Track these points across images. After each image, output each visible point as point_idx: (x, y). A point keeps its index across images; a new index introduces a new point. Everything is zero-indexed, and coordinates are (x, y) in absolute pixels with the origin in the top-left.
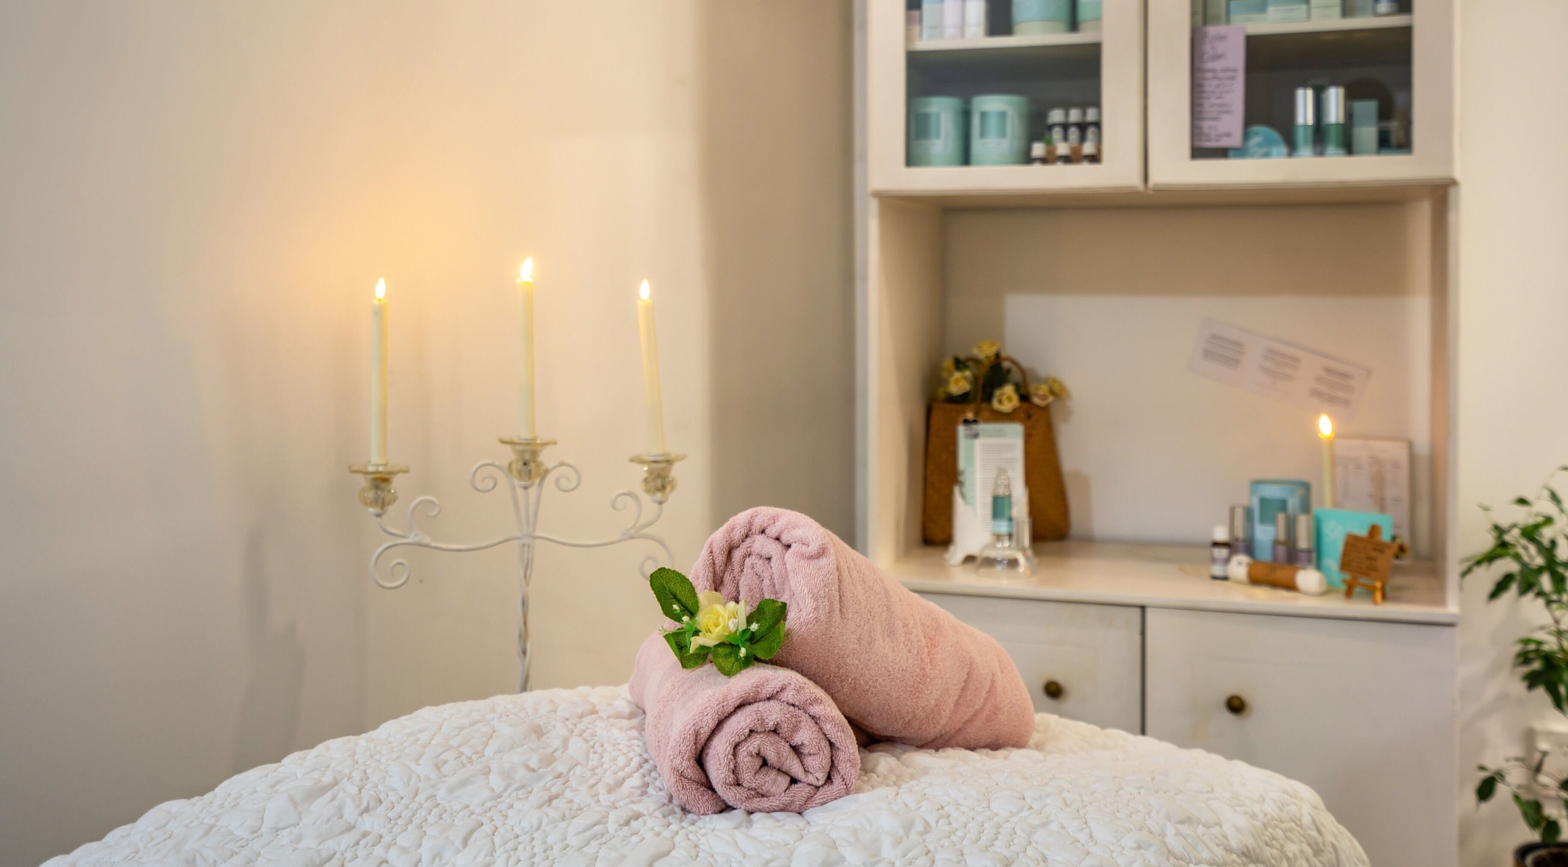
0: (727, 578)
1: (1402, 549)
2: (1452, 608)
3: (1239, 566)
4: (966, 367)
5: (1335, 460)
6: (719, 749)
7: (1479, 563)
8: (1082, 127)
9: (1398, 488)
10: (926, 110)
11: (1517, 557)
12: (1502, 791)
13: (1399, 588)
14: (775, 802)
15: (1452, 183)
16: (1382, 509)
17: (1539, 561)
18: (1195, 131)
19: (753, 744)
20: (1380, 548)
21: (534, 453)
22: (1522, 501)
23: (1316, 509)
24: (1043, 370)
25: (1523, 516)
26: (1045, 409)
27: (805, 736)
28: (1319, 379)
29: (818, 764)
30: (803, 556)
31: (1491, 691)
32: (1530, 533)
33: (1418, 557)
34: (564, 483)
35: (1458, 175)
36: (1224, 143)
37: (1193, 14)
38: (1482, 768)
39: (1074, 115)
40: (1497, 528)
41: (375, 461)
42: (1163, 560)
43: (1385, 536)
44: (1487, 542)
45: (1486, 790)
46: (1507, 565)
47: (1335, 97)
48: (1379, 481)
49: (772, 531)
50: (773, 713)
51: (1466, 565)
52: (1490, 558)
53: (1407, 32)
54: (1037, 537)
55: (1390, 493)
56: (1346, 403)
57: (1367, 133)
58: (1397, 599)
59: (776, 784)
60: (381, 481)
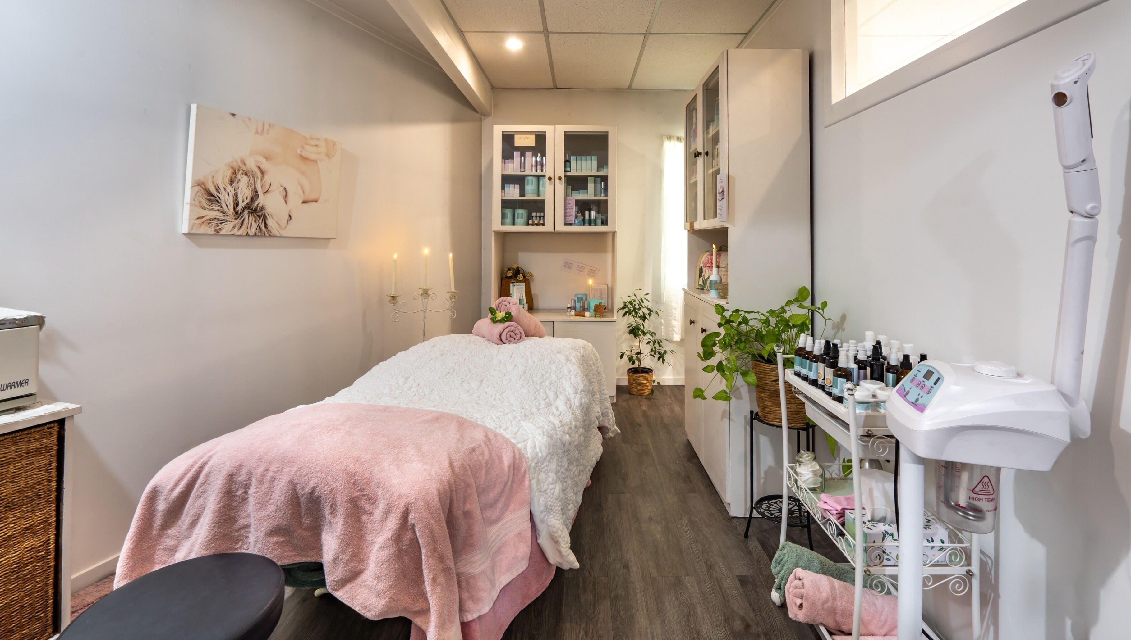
0: (498, 309)
1: (606, 308)
2: (615, 318)
3: (573, 313)
4: (511, 270)
5: (592, 289)
6: (504, 334)
7: (621, 309)
8: (540, 217)
9: (605, 295)
10: (505, 212)
11: (628, 308)
12: (625, 356)
13: (605, 315)
14: (513, 342)
15: (616, 232)
16: (602, 299)
17: (632, 309)
18: (565, 219)
19: (509, 333)
20: (602, 307)
21: (427, 291)
22: (629, 296)
23: (588, 299)
24: (527, 271)
25: (629, 299)
26: (528, 279)
27: (517, 332)
28: (589, 272)
29: (519, 336)
30: (513, 304)
31: (624, 338)
32: (630, 303)
33: (609, 310)
34: (433, 298)
35: (616, 230)
36: (571, 222)
37: (564, 194)
38: (621, 352)
39: (538, 214)
40: (624, 302)
41: (393, 293)
42: (556, 313)
43: (603, 304)
44: (622, 305)
45: (622, 357)
46: (626, 310)
47: (593, 213)
48: (601, 293)
49: (507, 301)
50: (512, 328)
51: (618, 310)
52: (623, 308)
53: (606, 202)
54: (529, 310)
55: (603, 296)
56: (594, 277)
57: (599, 221)
58: (604, 317)
59: (512, 339)
60: (394, 298)
